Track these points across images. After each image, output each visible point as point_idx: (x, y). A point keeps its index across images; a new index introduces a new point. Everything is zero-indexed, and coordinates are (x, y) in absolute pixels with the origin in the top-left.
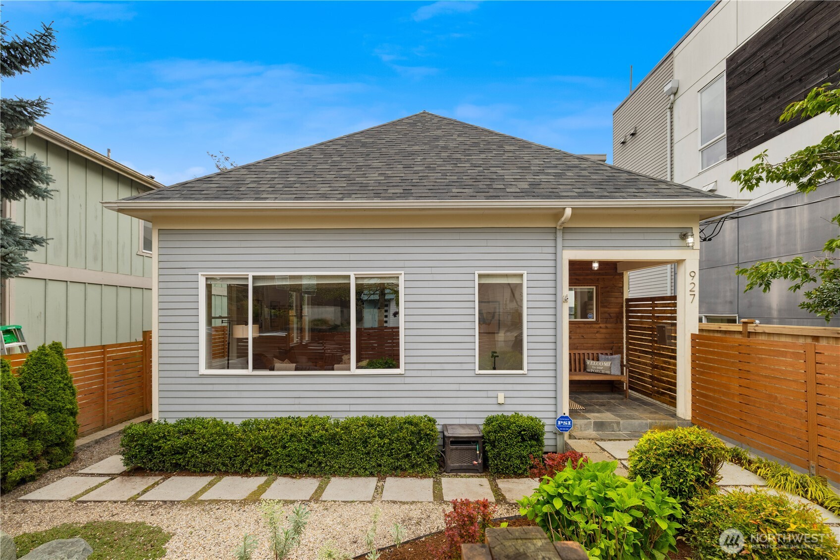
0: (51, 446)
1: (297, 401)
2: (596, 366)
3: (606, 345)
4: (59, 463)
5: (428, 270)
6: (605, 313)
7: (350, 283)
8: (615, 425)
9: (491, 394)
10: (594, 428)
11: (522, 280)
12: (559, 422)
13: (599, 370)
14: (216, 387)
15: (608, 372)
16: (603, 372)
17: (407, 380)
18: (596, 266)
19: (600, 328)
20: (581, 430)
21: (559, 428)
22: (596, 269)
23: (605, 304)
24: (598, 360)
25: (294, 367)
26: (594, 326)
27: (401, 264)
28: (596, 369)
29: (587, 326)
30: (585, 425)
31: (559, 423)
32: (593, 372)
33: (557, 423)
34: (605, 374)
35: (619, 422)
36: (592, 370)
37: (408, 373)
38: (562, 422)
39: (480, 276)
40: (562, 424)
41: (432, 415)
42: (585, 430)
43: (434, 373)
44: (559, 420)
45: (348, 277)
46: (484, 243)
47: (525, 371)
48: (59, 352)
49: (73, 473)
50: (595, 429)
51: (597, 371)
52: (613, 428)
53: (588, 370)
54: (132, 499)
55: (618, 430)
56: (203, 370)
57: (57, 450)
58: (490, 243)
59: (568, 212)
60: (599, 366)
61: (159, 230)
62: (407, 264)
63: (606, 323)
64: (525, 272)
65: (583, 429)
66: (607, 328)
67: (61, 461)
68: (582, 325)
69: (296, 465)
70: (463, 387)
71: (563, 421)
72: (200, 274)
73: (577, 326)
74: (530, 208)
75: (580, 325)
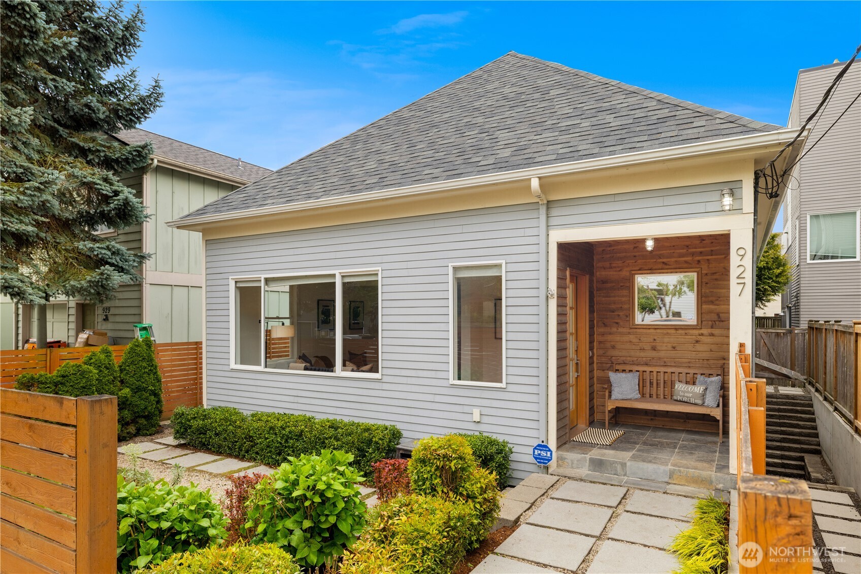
0: (139, 417)
1: (296, 400)
2: (684, 392)
3: (712, 362)
4: (145, 432)
5: (404, 265)
6: (710, 312)
7: (335, 282)
8: (619, 467)
9: (466, 409)
10: (589, 466)
11: (501, 272)
12: (536, 451)
13: (687, 397)
14: (242, 381)
15: (699, 402)
16: (692, 401)
17: (385, 386)
18: (650, 245)
19: (702, 335)
20: (572, 467)
21: (536, 458)
22: (649, 249)
23: (711, 299)
24: (694, 383)
25: (303, 368)
26: (691, 332)
27: (378, 259)
28: (684, 396)
29: (680, 331)
30: (578, 461)
31: (536, 453)
32: (680, 401)
33: (534, 452)
34: (695, 404)
35: (625, 464)
36: (679, 398)
37: (385, 379)
38: (539, 452)
39: (456, 269)
40: (539, 455)
41: (399, 426)
42: (578, 468)
43: (410, 381)
44: (535, 448)
45: (334, 276)
46: (459, 229)
47: (503, 385)
48: (148, 344)
49: (152, 441)
50: (591, 468)
51: (685, 399)
52: (616, 470)
53: (675, 398)
54: (161, 461)
55: (623, 473)
56: (233, 366)
57: (143, 421)
58: (466, 229)
59: (535, 183)
60: (688, 392)
61: (206, 240)
62: (386, 259)
63: (712, 327)
64: (504, 262)
65: (574, 465)
66: (712, 335)
67: (148, 430)
68: (673, 331)
69: (274, 456)
70: (438, 398)
71: (541, 450)
72: (230, 277)
73: (665, 331)
74: (494, 184)
75: (669, 331)
